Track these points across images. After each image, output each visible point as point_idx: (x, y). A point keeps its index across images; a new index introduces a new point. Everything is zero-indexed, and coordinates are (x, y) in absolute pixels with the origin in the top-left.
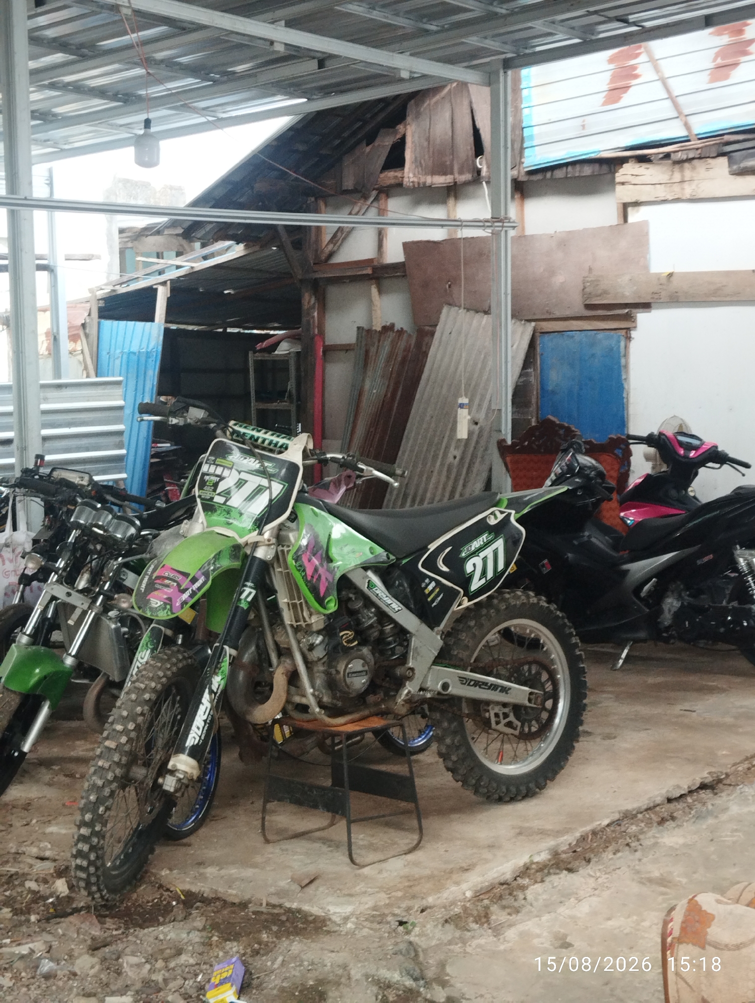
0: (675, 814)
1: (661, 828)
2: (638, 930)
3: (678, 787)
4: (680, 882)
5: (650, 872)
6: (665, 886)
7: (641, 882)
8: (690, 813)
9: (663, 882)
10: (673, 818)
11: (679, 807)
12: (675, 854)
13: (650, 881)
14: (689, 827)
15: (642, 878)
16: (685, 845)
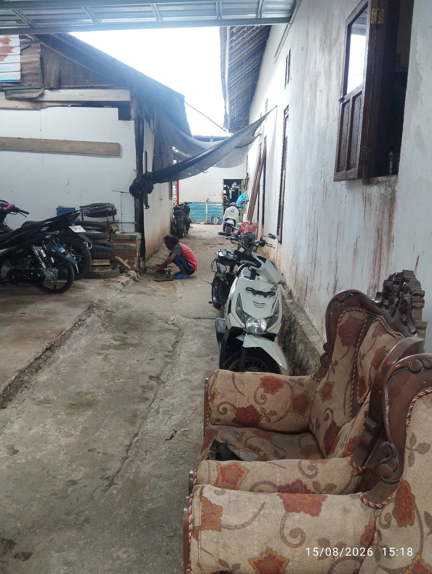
0: (41, 366)
1: (37, 374)
2: (45, 431)
3: (38, 352)
4: (53, 399)
5: (39, 398)
6: (48, 403)
7: (37, 404)
8: (46, 364)
9: (46, 401)
10: (40, 368)
11: (40, 362)
12: (46, 385)
13: (41, 402)
14: (47, 370)
15: (37, 402)
16: (48, 379)
